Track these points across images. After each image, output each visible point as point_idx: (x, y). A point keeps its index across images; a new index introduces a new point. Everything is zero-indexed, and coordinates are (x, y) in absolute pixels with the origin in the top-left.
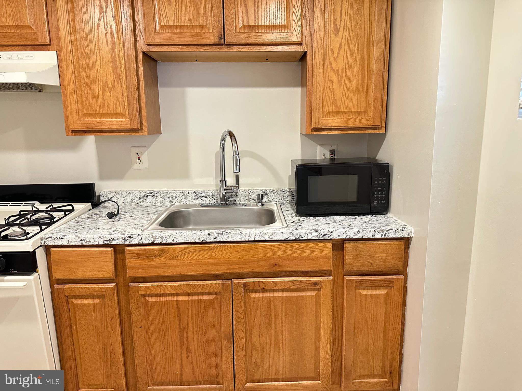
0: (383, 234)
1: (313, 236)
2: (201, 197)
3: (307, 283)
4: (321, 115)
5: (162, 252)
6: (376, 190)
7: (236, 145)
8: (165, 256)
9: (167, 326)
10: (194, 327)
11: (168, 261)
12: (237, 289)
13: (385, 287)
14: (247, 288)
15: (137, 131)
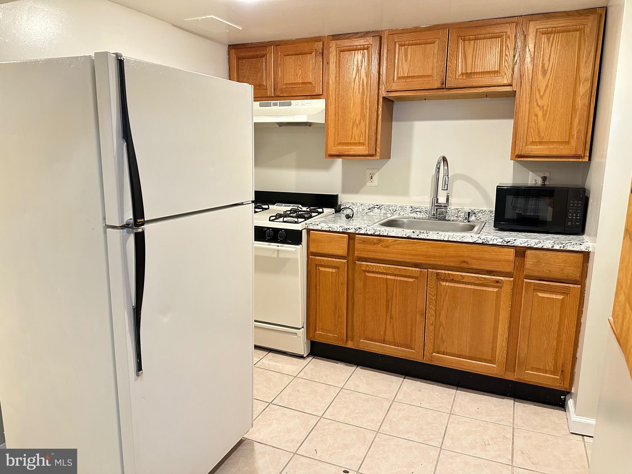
0: (562, 246)
1: (498, 242)
2: (416, 211)
3: (490, 281)
4: (524, 144)
5: (379, 242)
6: (571, 212)
7: (447, 168)
8: (381, 245)
9: (378, 296)
10: (397, 300)
11: (383, 249)
12: (431, 276)
13: (562, 294)
14: (439, 277)
15: (372, 156)
